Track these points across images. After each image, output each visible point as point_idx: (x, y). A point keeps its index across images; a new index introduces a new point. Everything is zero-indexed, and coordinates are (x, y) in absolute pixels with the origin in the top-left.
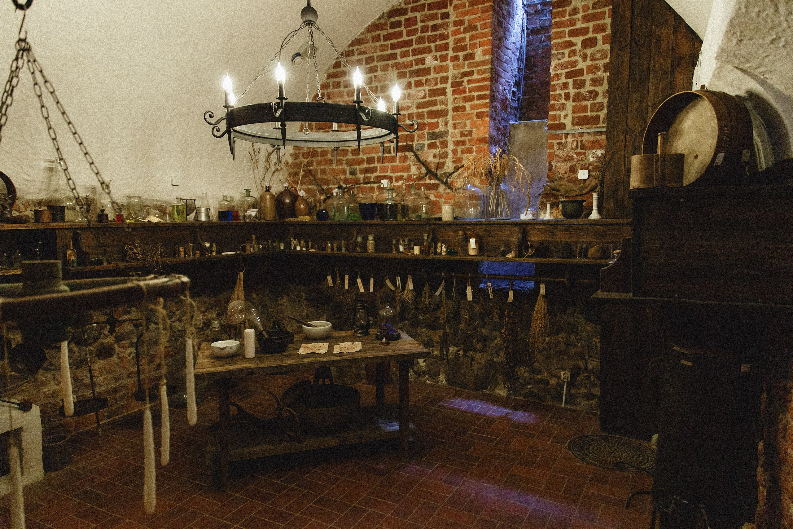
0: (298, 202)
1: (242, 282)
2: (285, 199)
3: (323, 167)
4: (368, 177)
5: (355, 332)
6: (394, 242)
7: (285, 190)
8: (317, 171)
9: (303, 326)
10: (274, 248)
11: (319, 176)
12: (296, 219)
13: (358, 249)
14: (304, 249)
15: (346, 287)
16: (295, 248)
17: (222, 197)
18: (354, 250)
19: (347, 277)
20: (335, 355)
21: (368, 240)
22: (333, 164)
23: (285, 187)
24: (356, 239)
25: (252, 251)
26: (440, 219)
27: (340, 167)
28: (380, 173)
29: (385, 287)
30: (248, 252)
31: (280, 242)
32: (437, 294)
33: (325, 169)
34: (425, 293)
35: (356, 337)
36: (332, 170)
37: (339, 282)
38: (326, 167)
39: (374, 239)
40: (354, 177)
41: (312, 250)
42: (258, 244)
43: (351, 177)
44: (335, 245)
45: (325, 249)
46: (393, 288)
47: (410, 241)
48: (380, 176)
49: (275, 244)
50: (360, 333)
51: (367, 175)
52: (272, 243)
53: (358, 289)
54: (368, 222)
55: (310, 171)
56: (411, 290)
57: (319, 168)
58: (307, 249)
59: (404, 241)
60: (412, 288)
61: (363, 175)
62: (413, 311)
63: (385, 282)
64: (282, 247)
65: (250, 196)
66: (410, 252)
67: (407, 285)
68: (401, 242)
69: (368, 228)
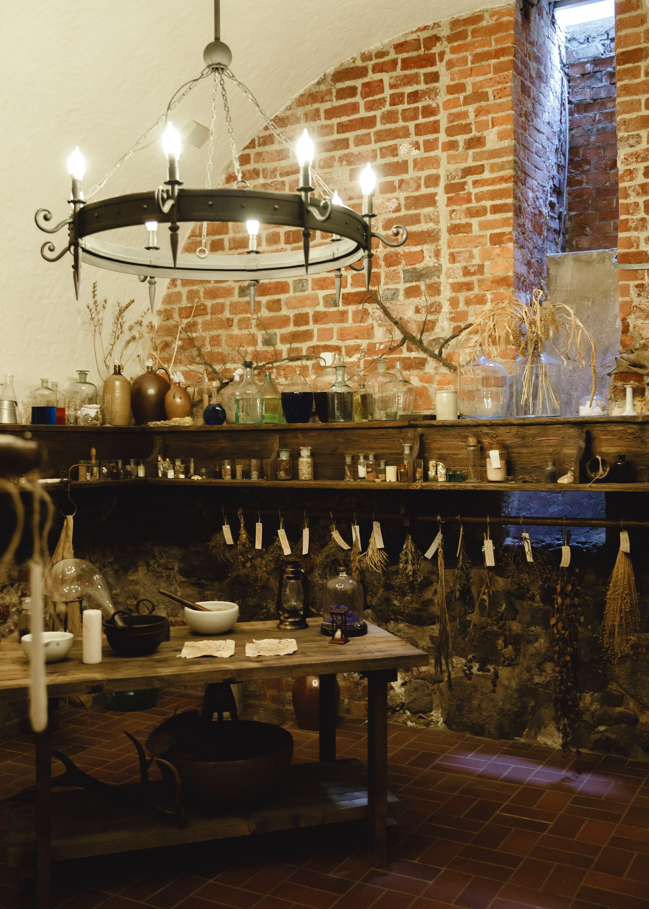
0: (170, 394)
1: (71, 533)
2: (146, 390)
3: (215, 333)
4: (297, 349)
5: (282, 622)
6: (348, 460)
7: (148, 372)
8: (203, 339)
9: (187, 609)
10: (128, 474)
11: (208, 348)
12: (167, 422)
13: (282, 474)
14: (182, 476)
15: (258, 545)
16: (165, 474)
17: (40, 382)
18: (275, 477)
19: (259, 527)
20: (249, 659)
21: (299, 455)
22: (233, 328)
23: (148, 367)
24: (278, 456)
25: (88, 478)
26: (433, 417)
27: (245, 332)
28: (319, 340)
29: (331, 545)
30: (82, 480)
31: (137, 464)
32: (429, 554)
33: (218, 336)
34: (406, 554)
35: (285, 630)
36: (231, 337)
37: (244, 536)
38: (220, 332)
39: (313, 455)
40: (270, 349)
41: (196, 478)
42: (100, 466)
43: (266, 348)
44: (239, 469)
45: (219, 475)
46: (346, 547)
47: (376, 457)
48: (318, 346)
49: (128, 468)
50: (292, 624)
51: (295, 345)
52: (124, 465)
53: (280, 548)
54: (299, 425)
55: (191, 340)
56: (380, 549)
57: (207, 335)
58: (186, 477)
59: (366, 458)
60: (382, 546)
61: (288, 346)
62: (381, 591)
63: (331, 535)
64: (141, 473)
65: (85, 383)
66: (378, 478)
67: (372, 540)
68: (362, 460)
69: (300, 435)
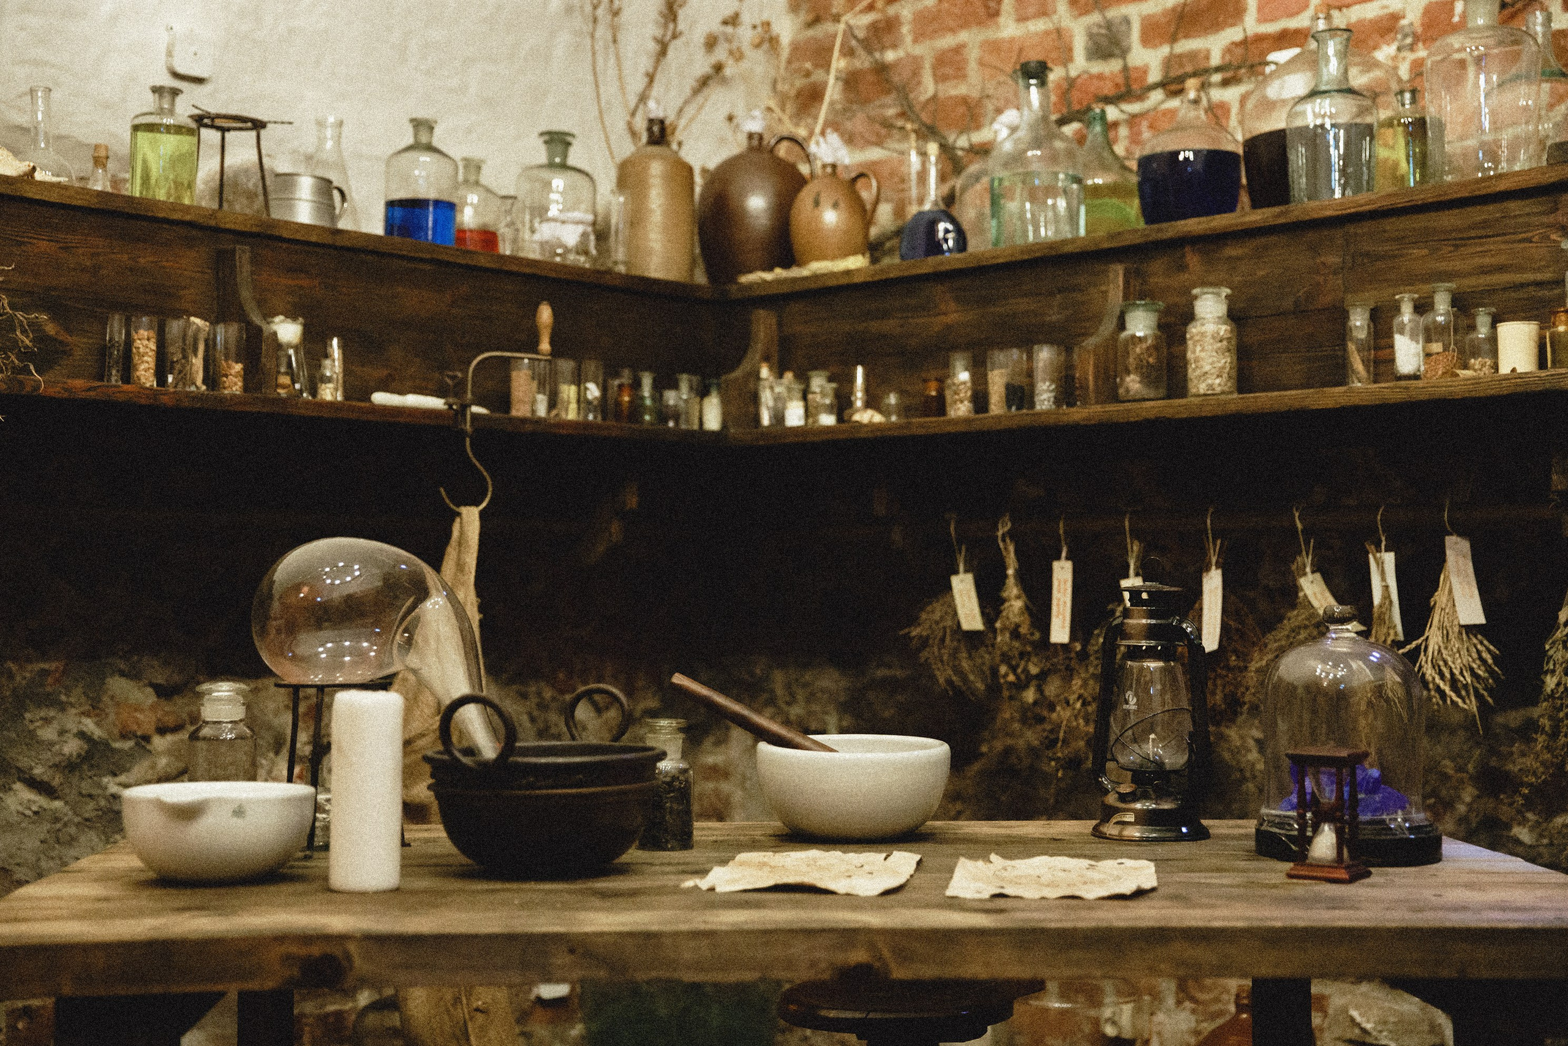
0: (806, 196)
1: (471, 560)
2: (743, 195)
3: (947, 41)
4: (1192, 56)
5: (1108, 812)
6: (1359, 321)
7: (751, 149)
8: (916, 65)
9: (764, 747)
10: (663, 414)
11: (928, 87)
12: (795, 272)
13: (1133, 383)
14: (828, 420)
15: (1060, 632)
16: (779, 417)
17: (409, 130)
18: (1111, 392)
19: (1063, 573)
20: (956, 904)
21: (1189, 316)
22: (1002, 20)
23: (750, 136)
24: (1122, 326)
25: (542, 411)
27: (1038, 26)
28: (1262, 19)
30: (519, 410)
31: (703, 393)
33: (958, 49)
35: (1121, 840)
36: (994, 47)
37: (1015, 603)
38: (963, 36)
39: (1235, 316)
40: (1113, 67)
41: (866, 417)
42: (578, 380)
43: (1098, 67)
44: (997, 382)
45: (939, 406)
47: (1462, 304)
48: (1260, 38)
49: (671, 398)
50: (1147, 819)
51: (1185, 46)
52: (659, 387)
54: (1193, 225)
55: (882, 69)
56: (1471, 630)
57: (925, 50)
58: (840, 419)
59: (1422, 307)
60: (1480, 619)
61: (1165, 50)
62: (1468, 794)
63: (1296, 589)
64: (713, 419)
65: (564, 167)
66: (1466, 367)
67: (1440, 598)
68: (1407, 315)
69: (1193, 260)
